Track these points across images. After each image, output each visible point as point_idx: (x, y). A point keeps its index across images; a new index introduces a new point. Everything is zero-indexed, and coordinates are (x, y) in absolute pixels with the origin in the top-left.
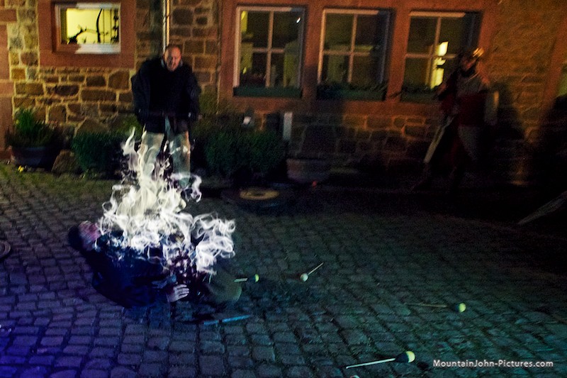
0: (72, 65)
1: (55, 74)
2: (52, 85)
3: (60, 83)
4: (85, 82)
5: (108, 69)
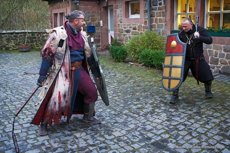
0: (129, 23)
1: (126, 26)
2: (125, 29)
3: (127, 29)
4: (132, 29)
5: (137, 24)
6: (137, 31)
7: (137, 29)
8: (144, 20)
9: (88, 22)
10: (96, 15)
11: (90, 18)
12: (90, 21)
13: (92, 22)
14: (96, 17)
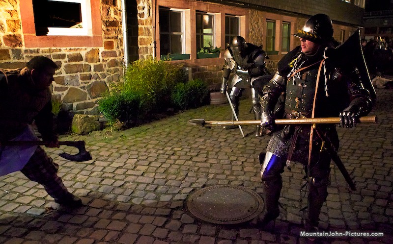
4: (66, 59)
5: (84, 48)
6: (83, 62)
7: (84, 58)
8: (104, 40)
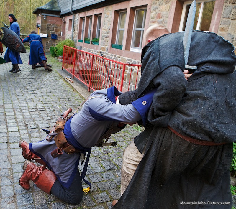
9: (52, 31)
10: (59, 28)
11: (54, 29)
12: (54, 31)
13: (56, 32)
14: (59, 29)
